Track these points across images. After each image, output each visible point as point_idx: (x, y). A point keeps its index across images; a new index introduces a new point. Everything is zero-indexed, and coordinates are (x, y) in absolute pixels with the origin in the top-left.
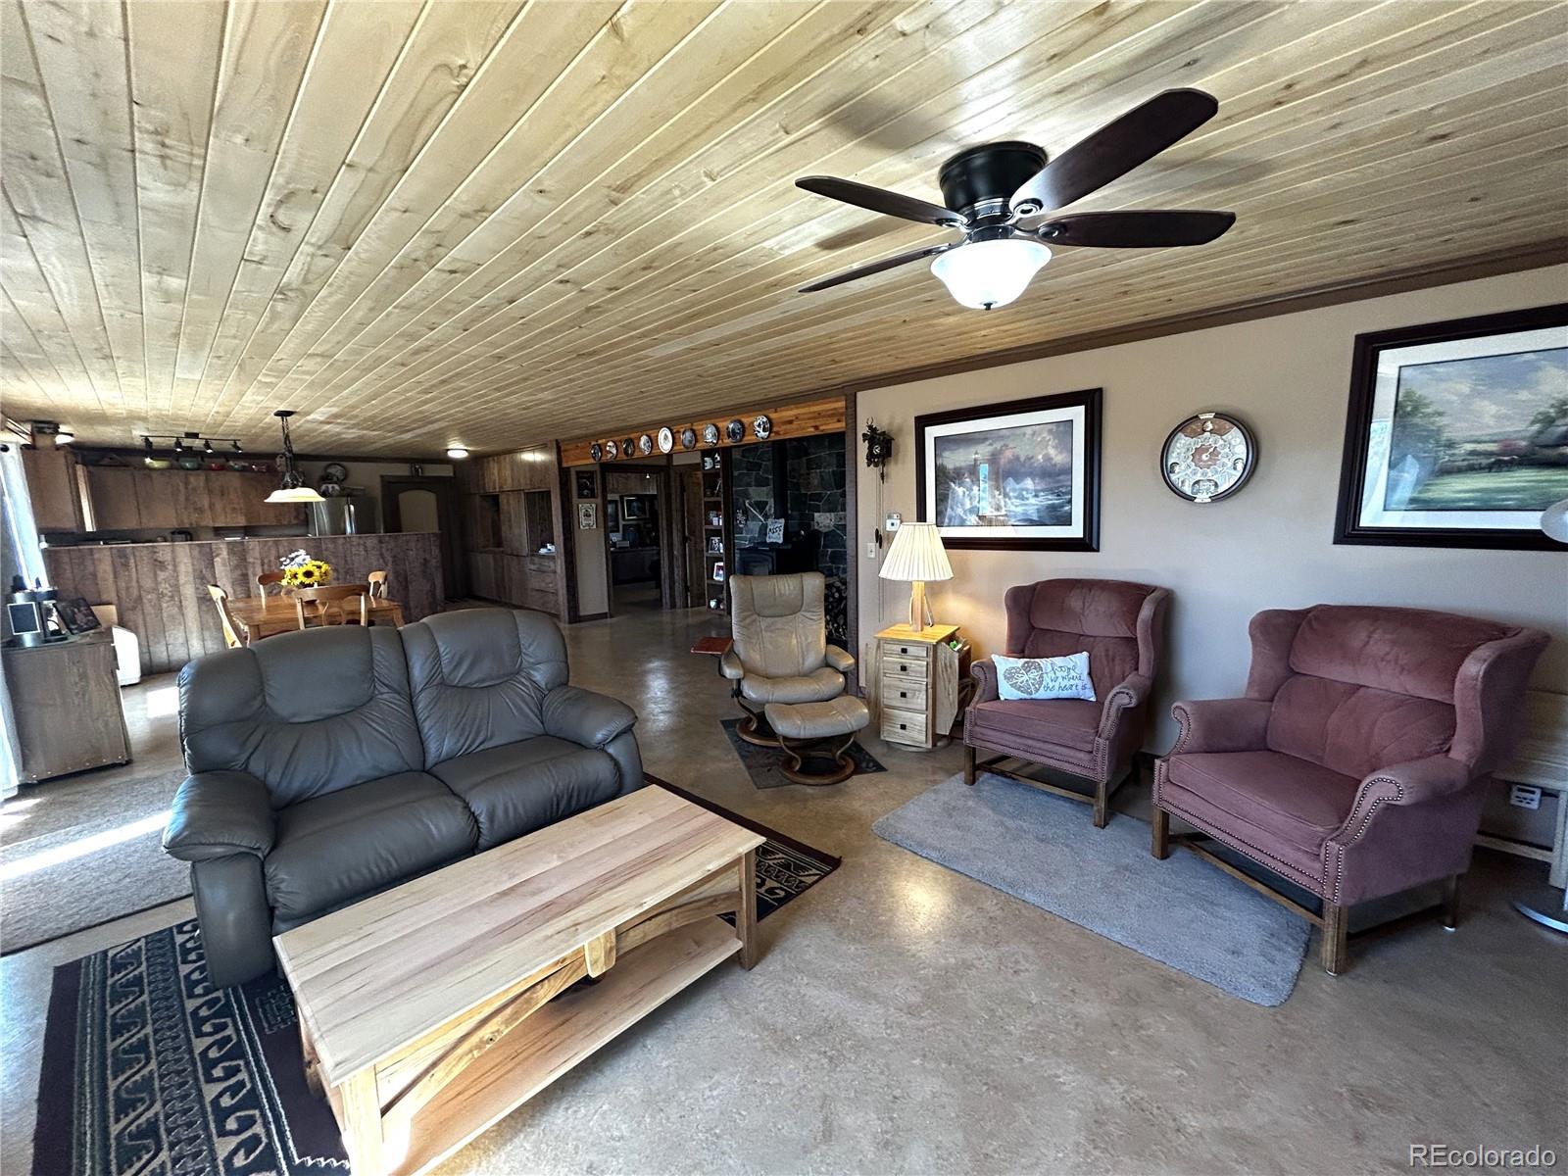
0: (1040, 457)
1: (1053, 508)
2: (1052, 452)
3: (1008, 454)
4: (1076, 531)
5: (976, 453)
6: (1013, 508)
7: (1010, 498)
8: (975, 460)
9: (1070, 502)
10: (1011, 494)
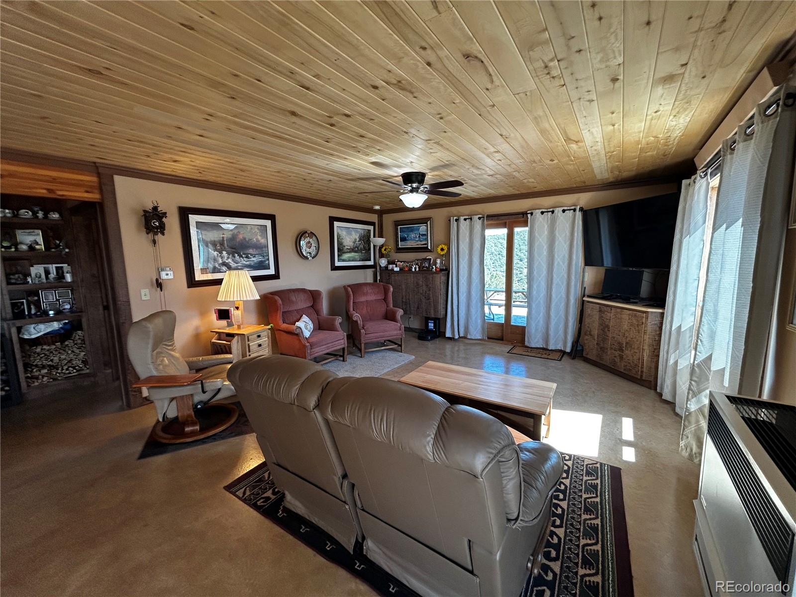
0: (255, 239)
1: (261, 262)
2: (259, 238)
3: (241, 237)
4: (272, 271)
5: (223, 234)
6: (244, 262)
7: (243, 258)
8: (223, 237)
9: (268, 259)
10: (243, 256)
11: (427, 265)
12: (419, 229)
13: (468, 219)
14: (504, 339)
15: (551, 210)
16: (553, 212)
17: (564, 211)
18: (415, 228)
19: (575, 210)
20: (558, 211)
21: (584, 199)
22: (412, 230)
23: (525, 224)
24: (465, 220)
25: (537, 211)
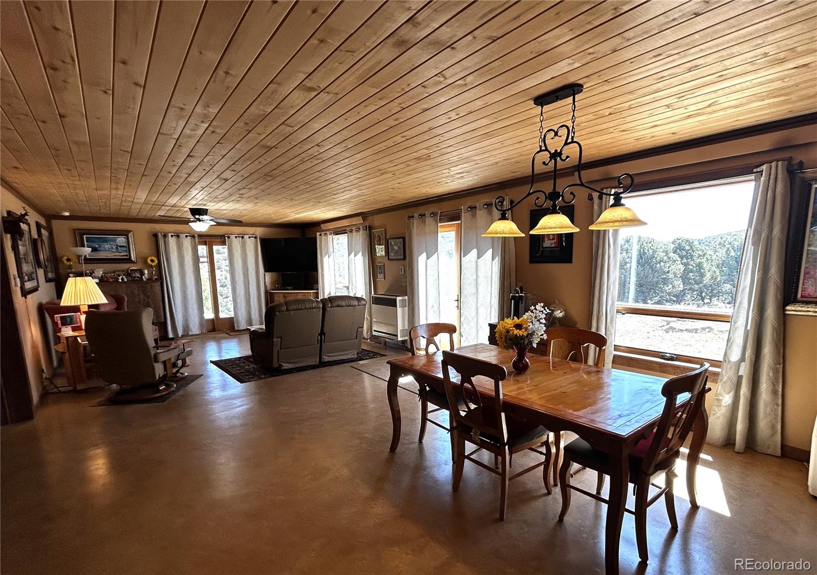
11: (139, 276)
12: (116, 240)
13: (174, 236)
14: (216, 330)
15: (241, 236)
16: (243, 237)
17: (249, 237)
18: (109, 239)
19: (256, 238)
20: (246, 237)
21: (259, 231)
22: (106, 241)
23: (224, 243)
24: (172, 236)
25: (233, 236)
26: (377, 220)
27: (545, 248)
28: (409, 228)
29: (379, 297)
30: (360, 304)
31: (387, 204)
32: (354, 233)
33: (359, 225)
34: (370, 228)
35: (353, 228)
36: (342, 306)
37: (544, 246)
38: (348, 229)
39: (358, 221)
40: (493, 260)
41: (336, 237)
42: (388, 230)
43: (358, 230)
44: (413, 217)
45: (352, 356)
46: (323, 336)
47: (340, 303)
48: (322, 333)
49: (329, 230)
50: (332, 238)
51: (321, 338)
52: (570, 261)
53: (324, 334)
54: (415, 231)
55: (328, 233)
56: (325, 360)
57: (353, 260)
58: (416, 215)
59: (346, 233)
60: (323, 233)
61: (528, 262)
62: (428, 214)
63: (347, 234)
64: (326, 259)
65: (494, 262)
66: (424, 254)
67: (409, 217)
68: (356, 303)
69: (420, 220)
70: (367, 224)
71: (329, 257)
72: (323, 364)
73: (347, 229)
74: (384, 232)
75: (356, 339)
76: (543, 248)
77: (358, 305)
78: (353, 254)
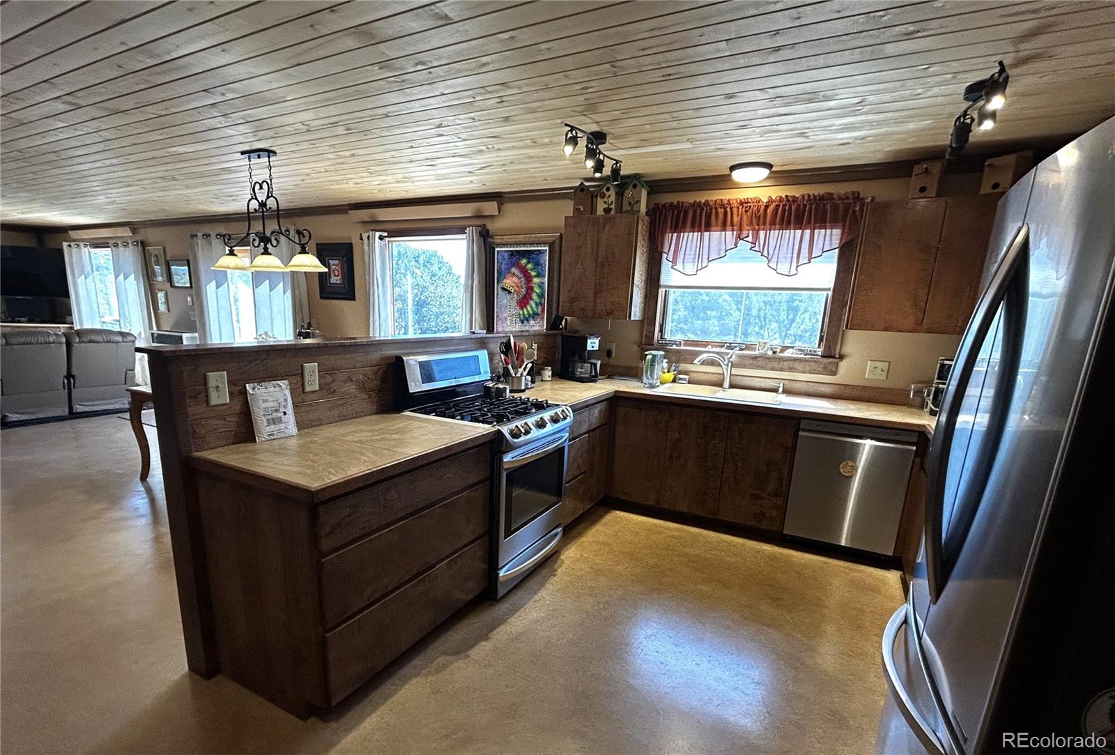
26: (151, 235)
27: (332, 284)
28: (192, 249)
29: (162, 335)
30: (125, 340)
31: (162, 216)
32: (120, 249)
33: (126, 239)
34: (143, 244)
35: (119, 242)
36: (98, 342)
37: (332, 282)
38: (111, 242)
39: (125, 232)
40: (284, 294)
41: (93, 251)
42: (167, 248)
43: (126, 245)
44: (196, 236)
45: (122, 406)
46: (72, 381)
47: (93, 337)
48: (70, 376)
49: (82, 240)
50: (89, 252)
51: (69, 382)
52: (353, 299)
53: (73, 377)
54: (200, 255)
55: (82, 244)
56: (78, 411)
57: (123, 284)
58: (200, 234)
59: (109, 247)
60: (72, 244)
61: (319, 298)
62: (213, 235)
63: (110, 249)
64: (81, 280)
65: (285, 296)
66: (214, 283)
67: (192, 235)
68: (119, 338)
69: (204, 240)
70: (139, 237)
71: (86, 278)
72: (73, 415)
73: (109, 242)
74: (162, 250)
75: (125, 384)
76: (330, 283)
77: (123, 342)
78: (121, 277)
